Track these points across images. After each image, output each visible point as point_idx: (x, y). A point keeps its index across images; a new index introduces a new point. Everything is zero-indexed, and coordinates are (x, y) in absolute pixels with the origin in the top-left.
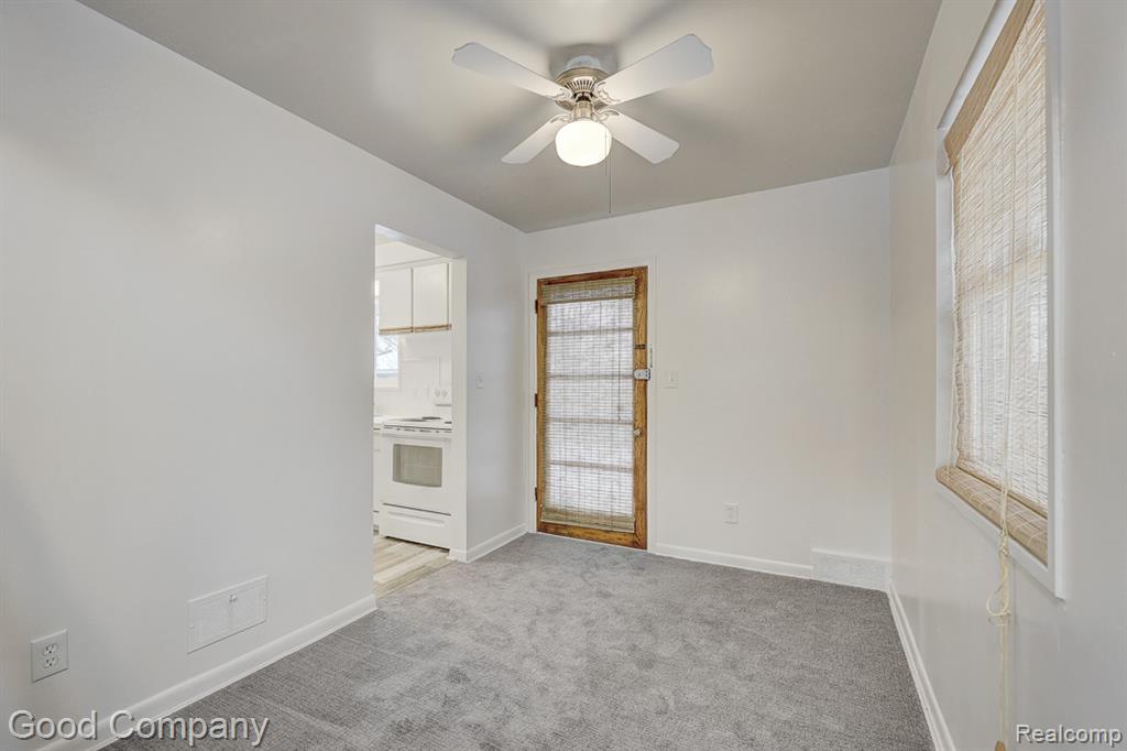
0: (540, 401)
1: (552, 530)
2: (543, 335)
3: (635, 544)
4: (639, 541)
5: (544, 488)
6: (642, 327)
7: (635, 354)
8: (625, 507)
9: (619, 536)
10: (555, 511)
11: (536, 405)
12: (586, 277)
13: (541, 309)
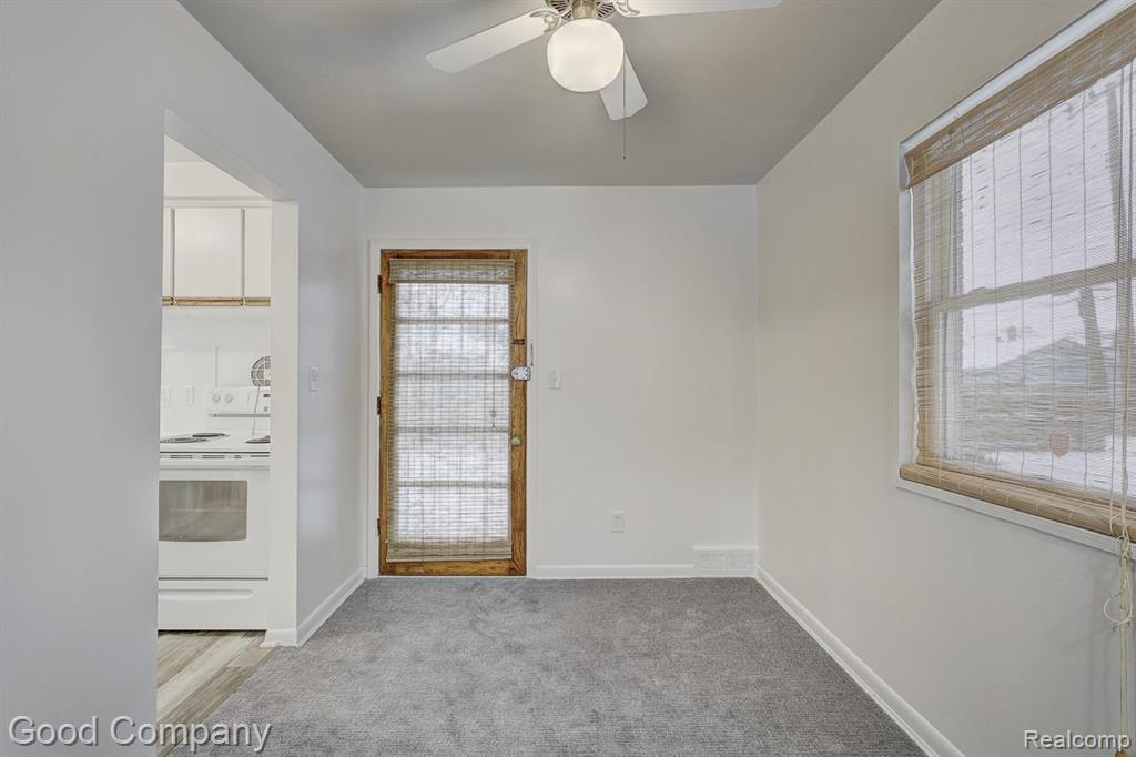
0: (386, 406)
1: (402, 570)
2: (390, 322)
3: (512, 572)
4: (517, 567)
5: (391, 518)
6: (521, 318)
7: (512, 350)
8: (499, 528)
9: (492, 564)
10: (407, 546)
11: (379, 412)
12: (450, 254)
13: (387, 287)
